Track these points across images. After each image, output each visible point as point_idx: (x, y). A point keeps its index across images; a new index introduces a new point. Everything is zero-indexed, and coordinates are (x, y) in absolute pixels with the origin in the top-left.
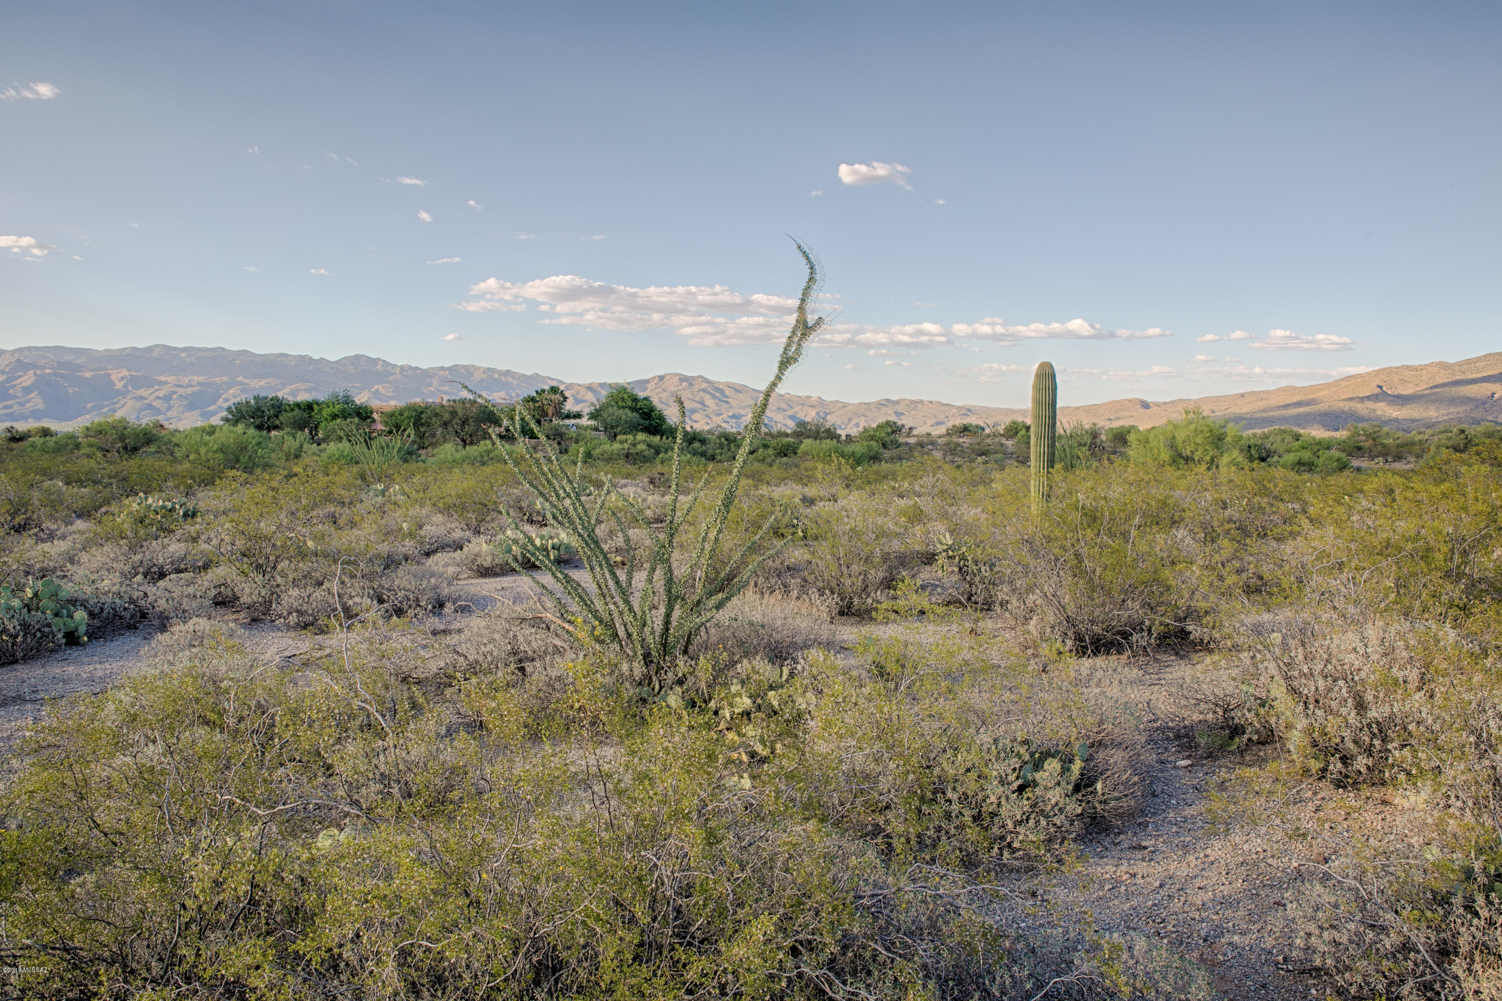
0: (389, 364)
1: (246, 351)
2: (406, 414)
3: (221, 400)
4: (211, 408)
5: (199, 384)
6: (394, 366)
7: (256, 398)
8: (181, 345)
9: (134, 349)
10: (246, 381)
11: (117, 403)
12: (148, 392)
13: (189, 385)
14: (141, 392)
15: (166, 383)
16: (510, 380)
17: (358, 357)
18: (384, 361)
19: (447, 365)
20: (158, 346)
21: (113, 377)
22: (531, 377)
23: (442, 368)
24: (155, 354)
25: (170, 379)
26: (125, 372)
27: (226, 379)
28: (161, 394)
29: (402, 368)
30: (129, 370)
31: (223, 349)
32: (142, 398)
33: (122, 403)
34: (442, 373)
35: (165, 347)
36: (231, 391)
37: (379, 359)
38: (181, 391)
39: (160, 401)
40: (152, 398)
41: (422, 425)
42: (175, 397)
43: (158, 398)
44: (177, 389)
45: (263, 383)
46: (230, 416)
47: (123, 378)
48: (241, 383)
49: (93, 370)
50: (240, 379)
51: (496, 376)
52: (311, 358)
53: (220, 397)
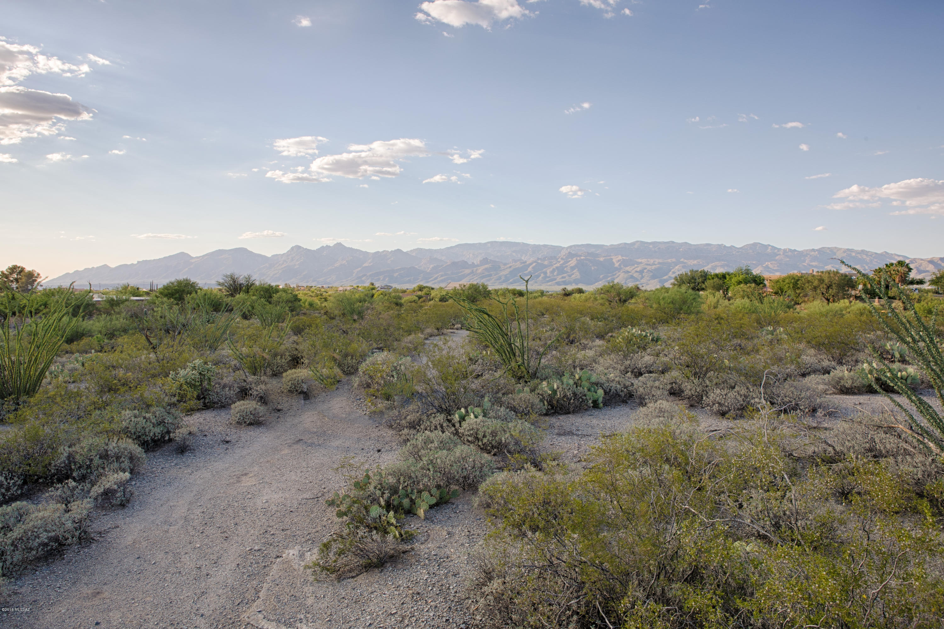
0: (776, 248)
1: (686, 243)
2: (787, 281)
3: (671, 273)
4: (665, 278)
5: (659, 263)
6: (779, 250)
7: (692, 271)
8: (649, 241)
9: (625, 244)
10: (685, 261)
11: (616, 274)
12: (632, 268)
13: (654, 264)
14: (628, 269)
15: (641, 263)
16: (864, 257)
17: (755, 244)
18: (772, 247)
19: (816, 248)
20: (638, 241)
21: (614, 261)
22: (881, 255)
23: (813, 250)
24: (636, 247)
25: (643, 261)
26: (620, 257)
27: (674, 260)
28: (638, 269)
29: (785, 251)
30: (622, 256)
31: (673, 242)
32: (628, 272)
33: (617, 275)
34: (813, 253)
35: (641, 242)
36: (677, 267)
37: (769, 245)
38: (649, 267)
39: (637, 274)
40: (633, 271)
41: (798, 288)
42: (645, 271)
43: (636, 272)
44: (646, 267)
45: (695, 262)
46: (676, 282)
47: (619, 261)
48: (683, 262)
49: (604, 257)
50: (682, 260)
51: (854, 254)
52: (725, 246)
53: (670, 271)
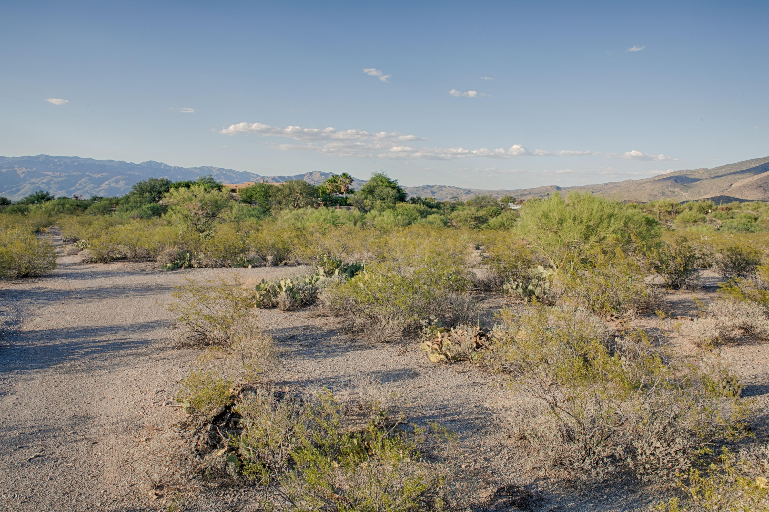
0: (167, 166)
1: (90, 159)
3: (78, 185)
4: (72, 189)
5: (65, 176)
6: (170, 167)
8: (54, 155)
9: (29, 157)
10: (91, 174)
11: (21, 185)
12: (38, 180)
13: (60, 177)
14: (34, 180)
15: (47, 175)
16: (232, 174)
17: (151, 162)
18: (165, 164)
19: (198, 167)
20: (42, 155)
21: (18, 172)
22: (243, 173)
23: (196, 168)
24: (41, 160)
25: (49, 173)
26: (24, 170)
27: (80, 173)
28: (45, 181)
29: (174, 168)
30: (26, 168)
31: (78, 158)
32: (34, 183)
33: (23, 185)
34: (195, 171)
35: (46, 156)
36: (83, 180)
37: (162, 163)
38: (55, 179)
39: (44, 185)
40: (39, 183)
42: (52, 182)
43: (43, 183)
44: (53, 179)
45: (100, 175)
47: (23, 173)
48: (88, 175)
49: (7, 168)
50: (88, 173)
51: (224, 172)
52: (125, 163)
53: (77, 183)
